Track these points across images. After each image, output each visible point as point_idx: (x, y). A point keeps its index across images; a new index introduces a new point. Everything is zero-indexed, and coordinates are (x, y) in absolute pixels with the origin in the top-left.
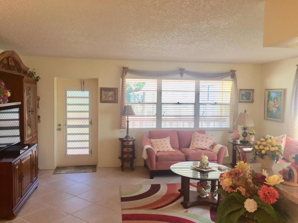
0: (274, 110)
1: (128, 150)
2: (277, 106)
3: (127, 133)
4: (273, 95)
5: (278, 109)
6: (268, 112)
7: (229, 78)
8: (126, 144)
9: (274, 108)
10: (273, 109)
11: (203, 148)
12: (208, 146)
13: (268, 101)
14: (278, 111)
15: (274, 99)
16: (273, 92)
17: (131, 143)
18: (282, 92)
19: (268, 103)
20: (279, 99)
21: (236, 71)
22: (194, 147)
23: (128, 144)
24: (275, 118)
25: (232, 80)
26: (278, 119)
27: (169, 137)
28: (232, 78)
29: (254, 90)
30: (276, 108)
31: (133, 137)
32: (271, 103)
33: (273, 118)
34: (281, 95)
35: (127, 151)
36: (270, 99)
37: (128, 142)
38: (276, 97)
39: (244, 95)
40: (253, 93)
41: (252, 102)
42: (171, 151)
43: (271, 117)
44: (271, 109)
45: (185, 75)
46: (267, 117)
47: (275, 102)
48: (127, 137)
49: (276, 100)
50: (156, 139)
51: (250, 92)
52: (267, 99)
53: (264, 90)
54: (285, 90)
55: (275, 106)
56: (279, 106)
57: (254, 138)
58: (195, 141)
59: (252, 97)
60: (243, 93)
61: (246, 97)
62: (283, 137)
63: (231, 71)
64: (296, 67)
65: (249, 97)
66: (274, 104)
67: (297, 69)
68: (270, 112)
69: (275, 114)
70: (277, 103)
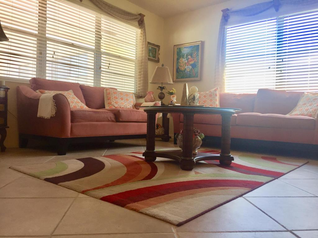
0: (188, 68)
2: (192, 62)
4: (185, 51)
5: (194, 66)
6: (177, 71)
9: (188, 66)
10: (186, 67)
12: (130, 106)
13: (178, 59)
14: (193, 69)
15: (187, 56)
16: (185, 47)
17: (1, 94)
18: (198, 45)
19: (178, 62)
20: (194, 55)
21: (145, 16)
24: (189, 77)
26: (194, 77)
27: (71, 91)
28: (139, 24)
29: (160, 46)
30: (191, 65)
32: (183, 60)
33: (185, 78)
34: (197, 50)
36: (180, 56)
38: (191, 52)
39: (151, 50)
40: (159, 50)
41: (158, 61)
43: (182, 78)
44: (183, 69)
46: (177, 78)
47: (189, 59)
49: (189, 57)
52: (176, 57)
53: (173, 46)
54: (203, 43)
55: (189, 64)
56: (195, 62)
57: (175, 98)
58: (112, 98)
59: (158, 56)
60: (150, 48)
61: (152, 54)
62: (215, 90)
63: (140, 14)
64: (222, 13)
65: (155, 54)
66: (187, 61)
67: (223, 14)
68: (182, 71)
69: (189, 73)
70: (192, 59)
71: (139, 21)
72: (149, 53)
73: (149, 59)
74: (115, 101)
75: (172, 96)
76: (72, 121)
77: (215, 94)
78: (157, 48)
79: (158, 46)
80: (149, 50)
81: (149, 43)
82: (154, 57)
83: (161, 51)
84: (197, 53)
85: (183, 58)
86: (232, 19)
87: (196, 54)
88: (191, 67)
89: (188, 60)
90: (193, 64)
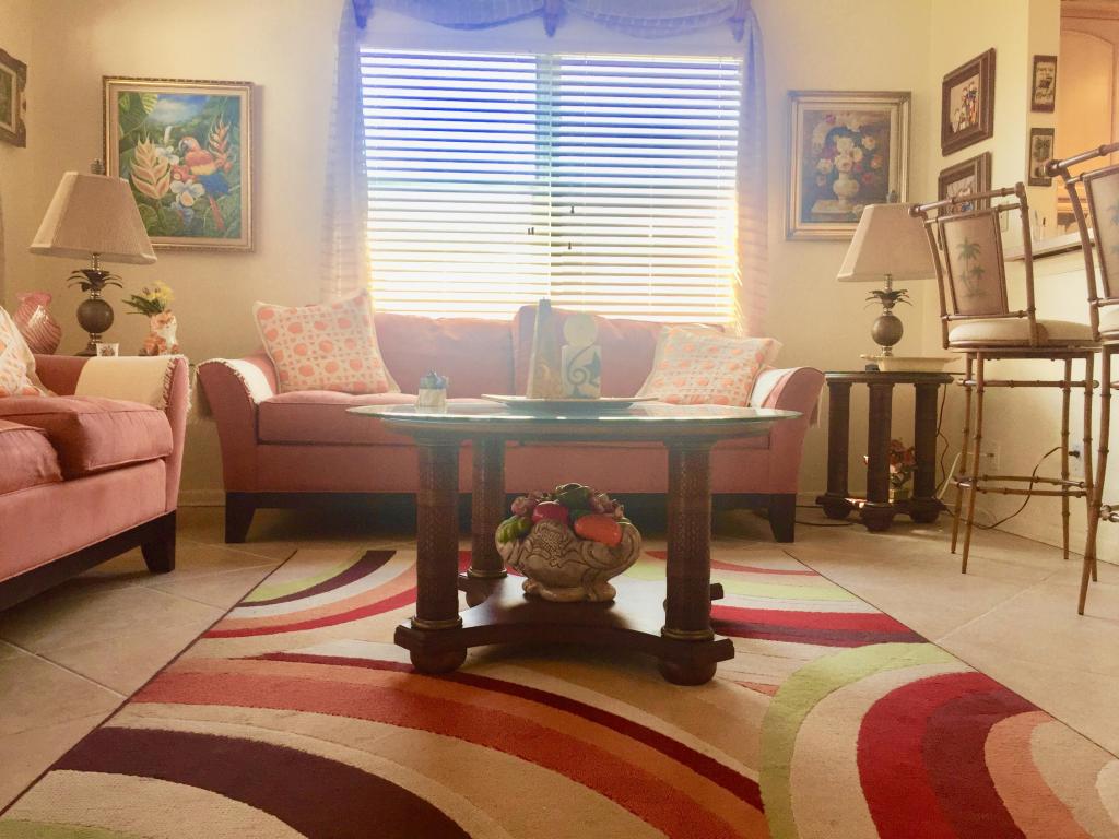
0: (188, 195)
4: (166, 113)
9: (184, 180)
10: (175, 186)
13: (125, 145)
14: (215, 198)
15: (177, 136)
18: (236, 100)
19: (127, 158)
20: (216, 138)
24: (193, 232)
29: (24, 66)
32: (155, 156)
34: (232, 117)
36: (140, 132)
38: (196, 122)
40: (21, 87)
41: (17, 140)
44: (155, 192)
47: (187, 149)
49: (192, 143)
51: (10, 75)
52: (116, 132)
53: (100, 79)
56: (220, 169)
57: (172, 327)
59: (18, 114)
62: (358, 301)
65: (5, 104)
66: (176, 160)
68: (153, 202)
69: (190, 212)
70: (203, 153)
77: (359, 319)
78: (14, 74)
79: (19, 67)
82: (3, 117)
84: (230, 131)
85: (156, 141)
86: (384, 19)
87: (222, 133)
88: (200, 189)
89: (181, 156)
90: (212, 176)
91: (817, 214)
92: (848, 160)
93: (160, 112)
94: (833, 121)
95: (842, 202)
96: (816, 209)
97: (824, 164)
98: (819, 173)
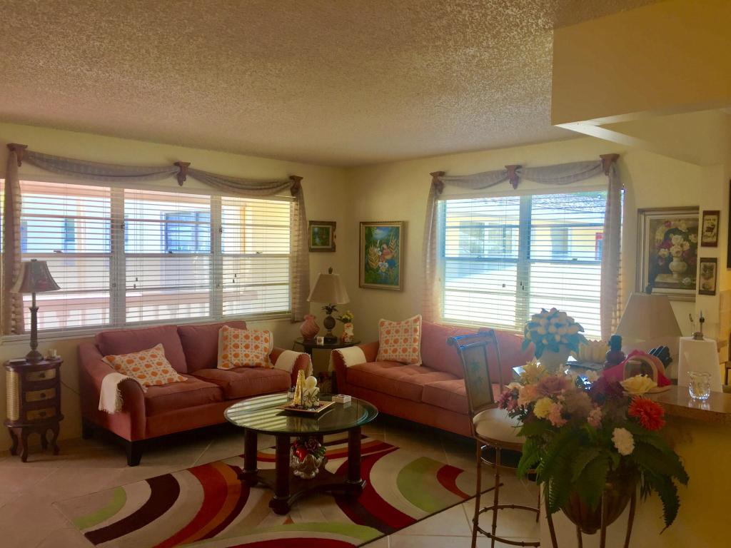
0: (384, 266)
1: (43, 395)
2: (388, 257)
3: (34, 345)
4: (379, 234)
5: (392, 263)
6: (366, 270)
7: (287, 194)
8: (34, 377)
9: (382, 262)
10: (380, 264)
11: (251, 363)
12: (262, 357)
13: (367, 247)
14: (391, 269)
15: (381, 244)
16: (378, 228)
17: (50, 374)
18: (398, 228)
19: (367, 253)
20: (392, 244)
21: (302, 178)
22: (230, 365)
23: (43, 376)
24: (385, 283)
25: (295, 200)
26: (392, 284)
27: (160, 346)
28: (293, 195)
29: (335, 223)
30: (387, 261)
31: (55, 354)
32: (376, 251)
33: (380, 283)
34: (397, 235)
35: (40, 399)
36: (371, 243)
37: (41, 372)
38: (386, 238)
39: (317, 233)
40: (334, 230)
41: (333, 249)
42: (179, 380)
43: (375, 282)
44: (374, 266)
45: (189, 182)
46: (366, 282)
47: (384, 249)
48: (33, 356)
49: (385, 246)
50: (129, 355)
51: (329, 228)
52: (364, 243)
53: (358, 224)
54: (405, 225)
55: (384, 258)
56: (393, 257)
57: (351, 329)
58: (231, 348)
59: (333, 240)
60: (316, 230)
61: (321, 238)
62: (415, 321)
63: (292, 178)
64: (431, 178)
65: (326, 238)
66: (380, 253)
67: (433, 180)
68: (372, 269)
69: (384, 274)
70: (389, 250)
71: (291, 189)
72: (314, 239)
73: (312, 250)
74: (233, 353)
75: (346, 325)
76: (148, 414)
77: (413, 329)
78: (331, 227)
79: (333, 224)
80: (314, 234)
81: (311, 223)
82: (323, 244)
83: (340, 232)
84: (396, 241)
85: (375, 246)
86: (448, 189)
87: (394, 242)
88: (387, 265)
89: (382, 251)
90: (390, 259)
91: (658, 283)
92: (679, 249)
93: (376, 234)
94: (669, 226)
95: (675, 276)
96: (658, 279)
97: (663, 252)
98: (660, 257)
